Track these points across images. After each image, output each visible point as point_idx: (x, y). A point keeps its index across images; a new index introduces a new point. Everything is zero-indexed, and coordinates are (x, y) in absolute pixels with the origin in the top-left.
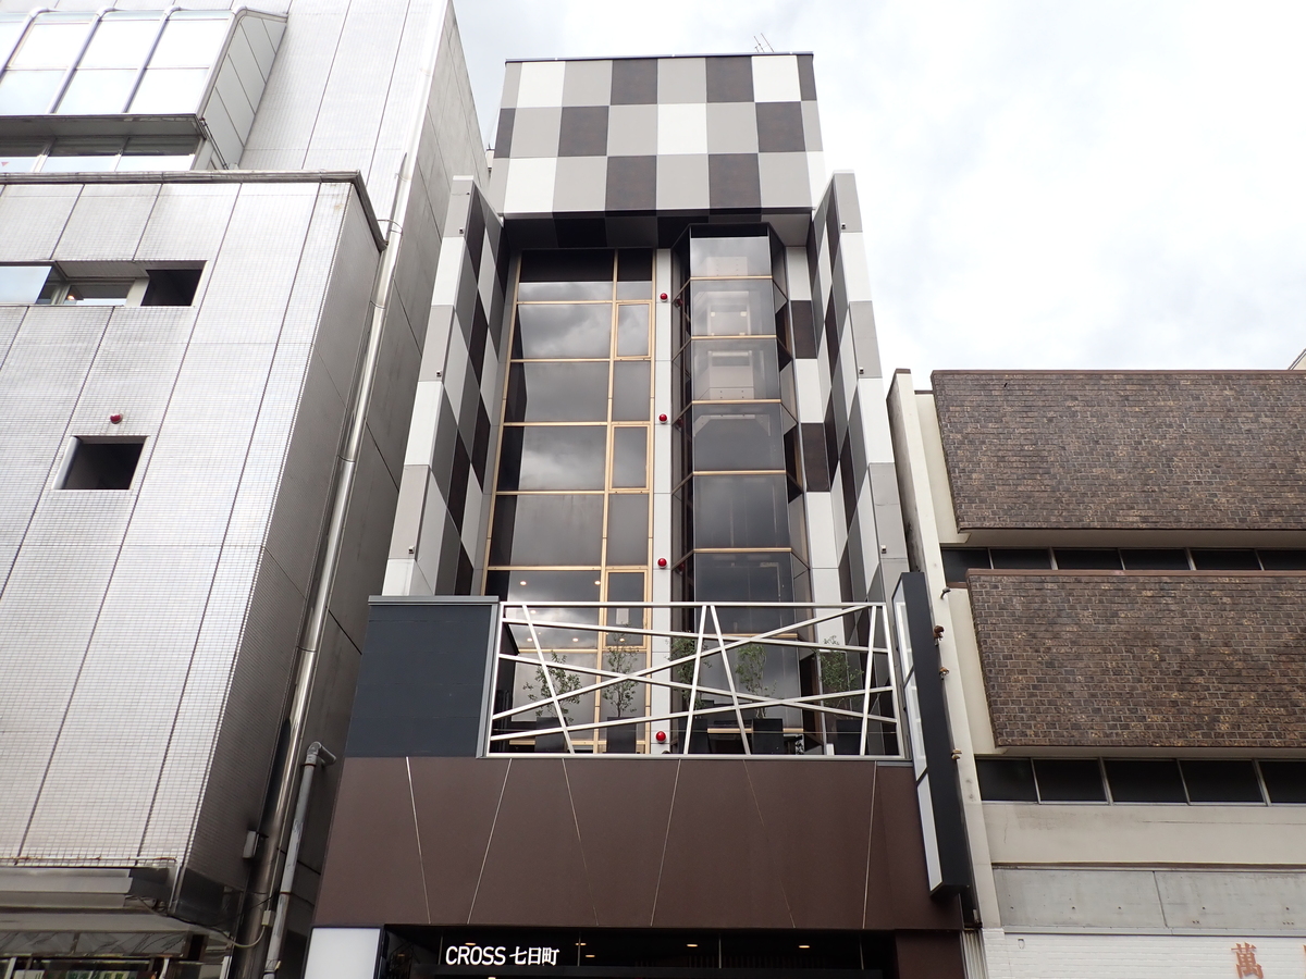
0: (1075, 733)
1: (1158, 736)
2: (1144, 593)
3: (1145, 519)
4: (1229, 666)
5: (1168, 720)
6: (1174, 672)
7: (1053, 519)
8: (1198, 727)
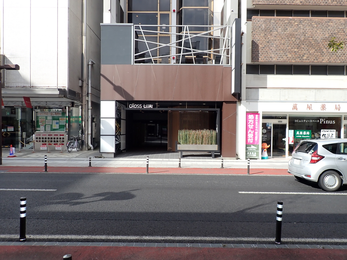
0: (270, 59)
1: (289, 60)
2: (295, 23)
4: (310, 43)
5: (292, 56)
6: (297, 44)
7: (277, 2)
8: (299, 58)
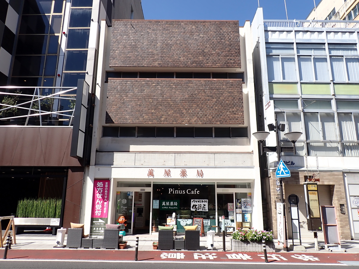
0: (125, 120)
1: (146, 121)
2: (153, 84)
3: (159, 64)
4: (169, 104)
5: (149, 117)
6: (155, 105)
7: (135, 64)
8: (156, 119)
